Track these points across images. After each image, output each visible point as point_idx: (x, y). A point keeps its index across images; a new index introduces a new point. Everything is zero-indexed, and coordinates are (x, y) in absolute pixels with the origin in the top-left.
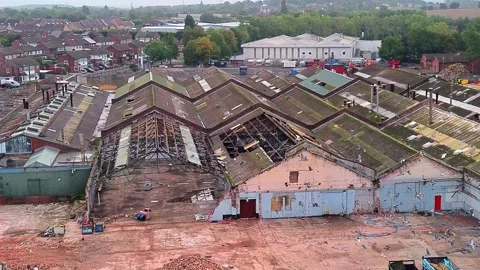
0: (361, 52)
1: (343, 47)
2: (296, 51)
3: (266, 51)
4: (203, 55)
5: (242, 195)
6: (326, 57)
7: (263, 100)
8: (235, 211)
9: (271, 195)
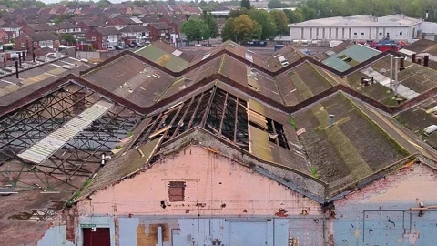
2: (347, 31)
3: (314, 31)
6: (381, 38)
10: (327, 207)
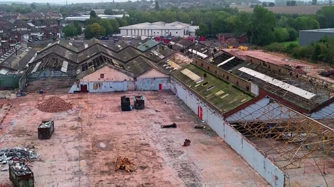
0: (190, 32)
1: (178, 29)
2: (150, 31)
3: (133, 31)
4: (95, 33)
5: (81, 83)
6: (167, 35)
7: (109, 52)
8: (78, 89)
9: (93, 83)
10: (135, 78)
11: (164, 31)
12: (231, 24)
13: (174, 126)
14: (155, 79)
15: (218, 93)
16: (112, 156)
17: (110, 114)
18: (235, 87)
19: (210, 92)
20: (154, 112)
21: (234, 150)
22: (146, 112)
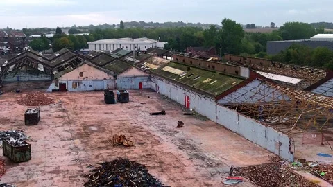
1: (145, 43)
2: (119, 45)
3: (102, 46)
5: (60, 82)
6: (136, 49)
8: (57, 88)
9: (72, 82)
10: (115, 77)
11: (132, 46)
12: (199, 39)
13: (163, 113)
14: (135, 77)
15: (206, 81)
16: (106, 136)
17: (94, 106)
18: (223, 74)
19: (196, 81)
20: (139, 104)
21: (228, 129)
22: (131, 105)
